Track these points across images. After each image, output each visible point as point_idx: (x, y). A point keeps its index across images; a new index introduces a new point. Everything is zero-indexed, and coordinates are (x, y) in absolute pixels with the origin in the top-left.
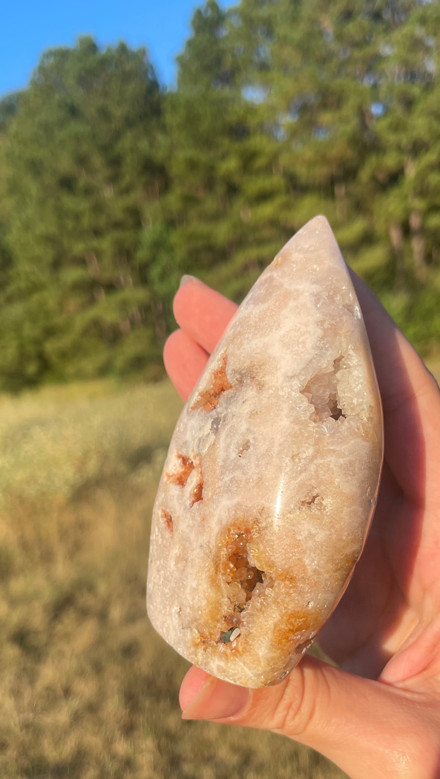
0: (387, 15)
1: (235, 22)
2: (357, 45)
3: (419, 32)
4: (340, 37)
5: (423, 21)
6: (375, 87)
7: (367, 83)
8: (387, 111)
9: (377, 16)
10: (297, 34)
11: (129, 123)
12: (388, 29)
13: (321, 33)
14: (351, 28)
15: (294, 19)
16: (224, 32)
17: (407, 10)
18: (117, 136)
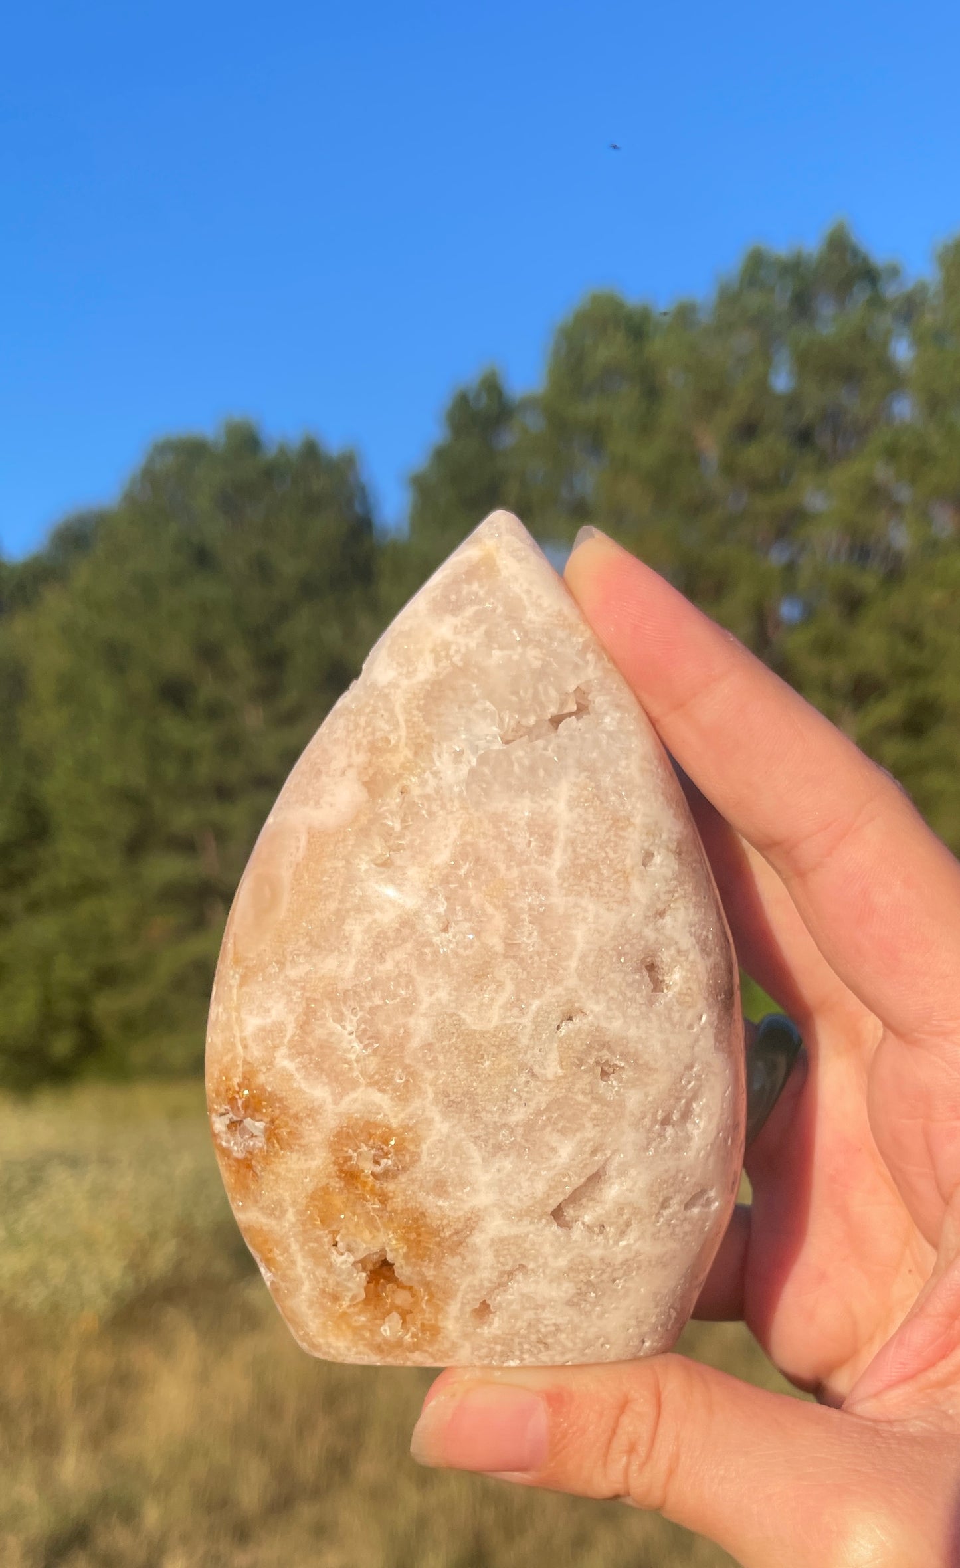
0: (824, 440)
1: (534, 423)
2: (759, 486)
3: (882, 472)
4: (729, 468)
5: (892, 453)
6: (791, 568)
7: (777, 558)
8: (810, 614)
9: (804, 437)
10: (649, 455)
11: (308, 589)
12: (825, 462)
13: (695, 459)
14: (754, 455)
15: (645, 427)
16: (508, 439)
17: (862, 431)
18: (283, 612)
